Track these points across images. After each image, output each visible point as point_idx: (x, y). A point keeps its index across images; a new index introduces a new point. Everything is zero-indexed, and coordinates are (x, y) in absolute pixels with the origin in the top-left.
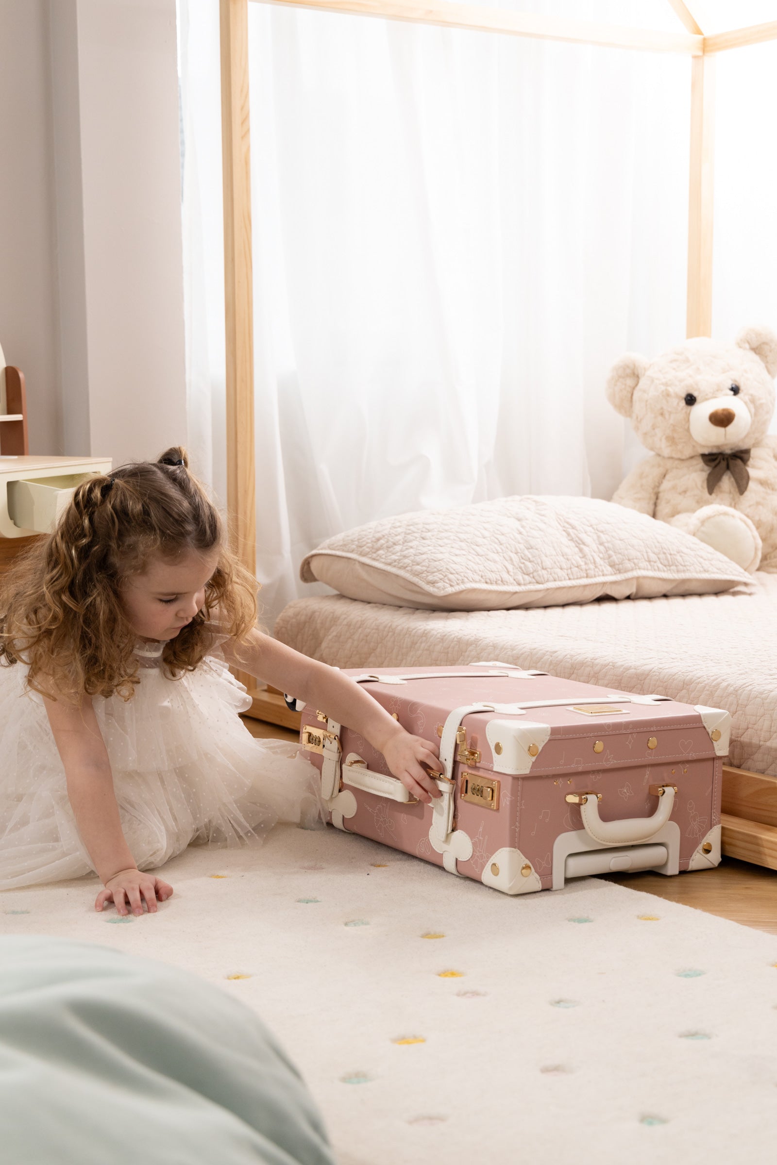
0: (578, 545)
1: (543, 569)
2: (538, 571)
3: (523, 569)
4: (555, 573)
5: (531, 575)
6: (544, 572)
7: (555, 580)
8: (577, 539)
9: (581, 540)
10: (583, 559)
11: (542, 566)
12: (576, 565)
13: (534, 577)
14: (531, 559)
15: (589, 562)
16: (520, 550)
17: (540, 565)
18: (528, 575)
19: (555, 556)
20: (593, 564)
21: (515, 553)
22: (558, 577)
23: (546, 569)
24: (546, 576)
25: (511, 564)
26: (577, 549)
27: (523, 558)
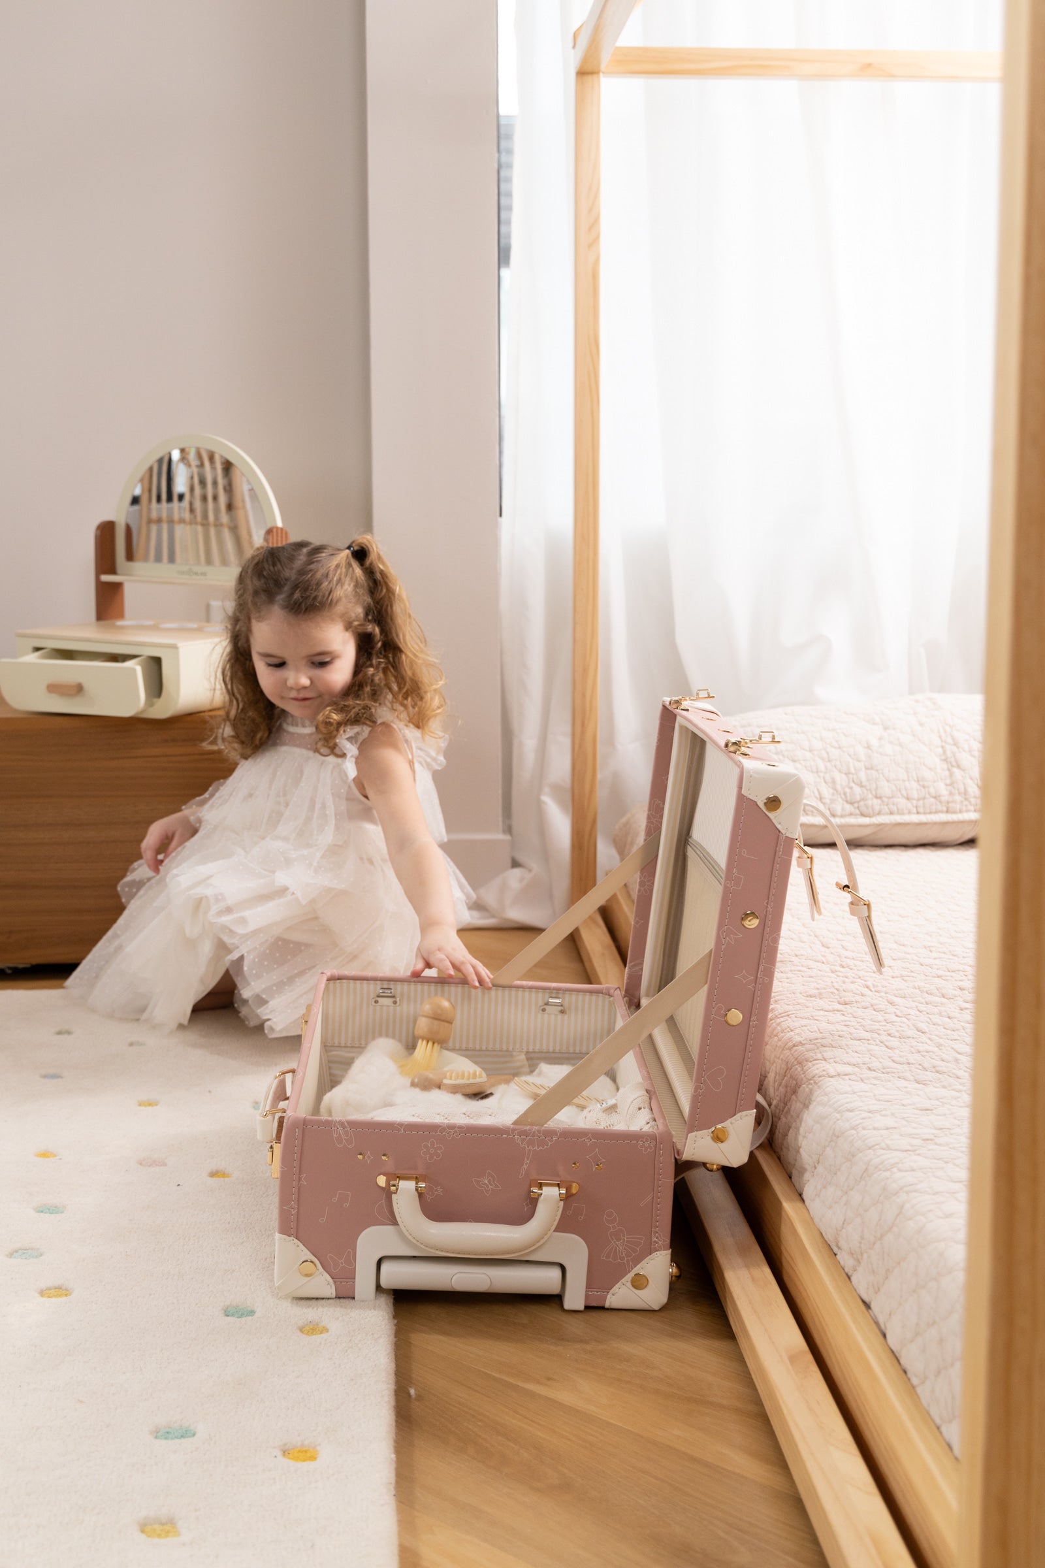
0: (950, 767)
1: (876, 797)
2: (866, 800)
3: (848, 795)
4: (893, 804)
5: (856, 805)
6: (876, 802)
7: (891, 813)
8: (953, 760)
9: (956, 761)
10: (949, 788)
11: (876, 794)
12: (934, 795)
13: (858, 808)
14: (864, 784)
15: (957, 792)
16: (855, 769)
17: (874, 793)
18: (852, 803)
19: (904, 781)
20: (963, 795)
21: (846, 774)
22: (898, 809)
23: (880, 798)
24: (877, 808)
25: (832, 788)
26: (947, 773)
27: (853, 781)
